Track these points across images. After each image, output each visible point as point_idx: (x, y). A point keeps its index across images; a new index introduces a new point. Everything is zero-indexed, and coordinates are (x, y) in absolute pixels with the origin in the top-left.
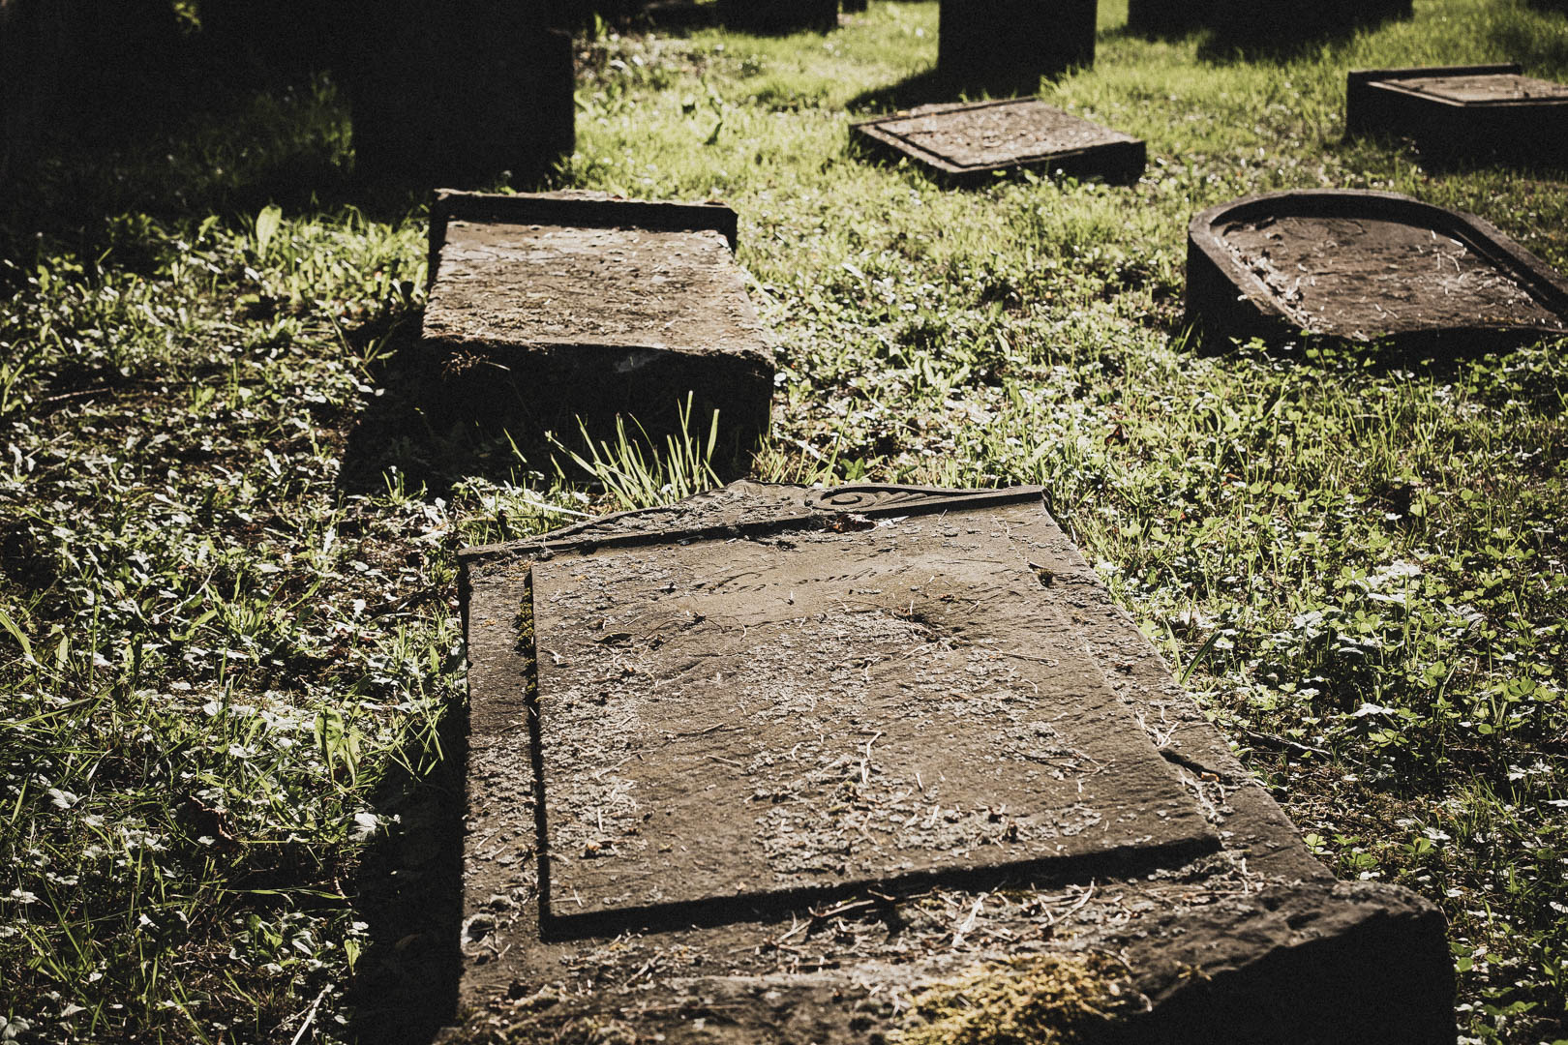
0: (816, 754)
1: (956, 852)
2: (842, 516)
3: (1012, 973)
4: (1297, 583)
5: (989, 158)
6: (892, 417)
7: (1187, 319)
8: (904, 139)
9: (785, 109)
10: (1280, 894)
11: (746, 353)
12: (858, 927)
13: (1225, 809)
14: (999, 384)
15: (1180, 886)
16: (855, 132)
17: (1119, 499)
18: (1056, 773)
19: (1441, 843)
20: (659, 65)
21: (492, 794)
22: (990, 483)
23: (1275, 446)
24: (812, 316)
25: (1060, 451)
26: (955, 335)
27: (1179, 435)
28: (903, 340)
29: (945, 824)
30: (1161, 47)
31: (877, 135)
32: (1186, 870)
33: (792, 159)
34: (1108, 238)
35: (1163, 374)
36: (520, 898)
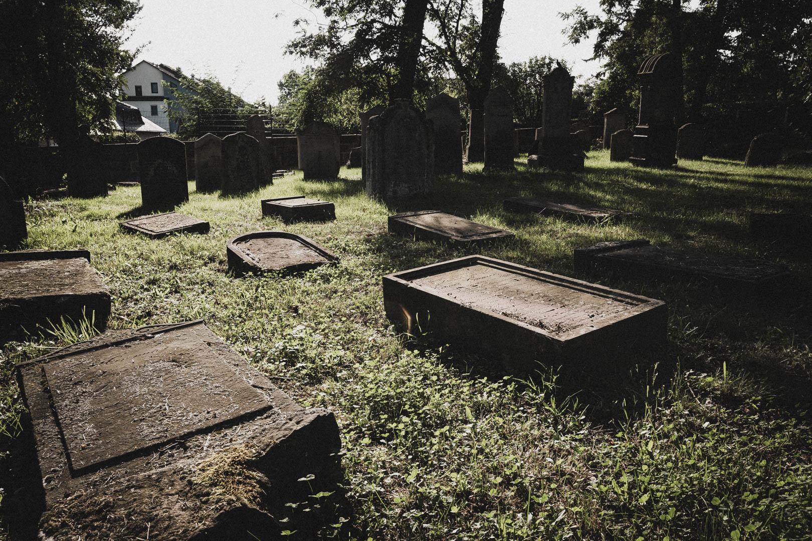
0: (151, 405)
1: (199, 424)
2: (144, 336)
3: (224, 453)
4: (274, 335)
5: (164, 229)
6: (149, 306)
7: (230, 269)
8: (137, 226)
9: (96, 220)
10: (292, 416)
11: (100, 292)
12: (174, 451)
13: (272, 397)
14: (179, 292)
15: (264, 420)
16: (121, 225)
17: (220, 320)
18: (224, 397)
19: (324, 396)
20: (52, 210)
21: (44, 438)
22: (183, 320)
23: (260, 300)
24: (118, 279)
25: (201, 309)
26: (163, 280)
27: (233, 300)
28: (148, 283)
29: (194, 417)
30: (207, 196)
31: (129, 226)
32: (265, 415)
33: (102, 235)
34: (203, 249)
35: (226, 285)
36: (61, 467)
